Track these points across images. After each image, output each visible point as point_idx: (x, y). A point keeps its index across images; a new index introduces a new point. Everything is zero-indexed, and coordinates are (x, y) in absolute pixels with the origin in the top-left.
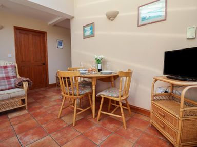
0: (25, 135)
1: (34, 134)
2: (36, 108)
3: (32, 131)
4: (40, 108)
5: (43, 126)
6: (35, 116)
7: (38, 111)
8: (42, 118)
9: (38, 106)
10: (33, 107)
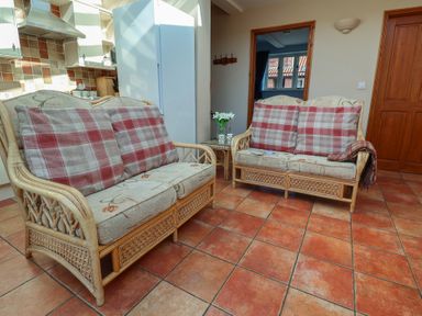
0: (311, 265)
1: (327, 277)
2: (373, 219)
3: (327, 267)
4: (382, 225)
5: (359, 275)
6: (359, 237)
7: (373, 230)
8: (368, 254)
9: (382, 218)
10: (370, 214)
